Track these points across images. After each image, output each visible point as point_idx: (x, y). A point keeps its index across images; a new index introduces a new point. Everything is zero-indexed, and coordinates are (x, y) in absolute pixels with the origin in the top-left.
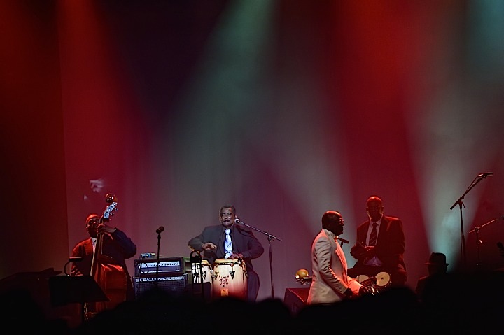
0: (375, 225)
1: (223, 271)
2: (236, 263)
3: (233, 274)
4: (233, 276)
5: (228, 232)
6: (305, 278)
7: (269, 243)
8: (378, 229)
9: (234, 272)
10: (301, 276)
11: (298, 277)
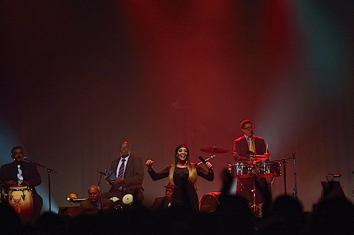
0: (124, 161)
1: (17, 195)
2: (26, 189)
3: (24, 197)
4: (24, 198)
5: (19, 166)
6: (74, 200)
7: (49, 174)
8: (126, 163)
9: (25, 196)
10: (72, 198)
11: (68, 199)
